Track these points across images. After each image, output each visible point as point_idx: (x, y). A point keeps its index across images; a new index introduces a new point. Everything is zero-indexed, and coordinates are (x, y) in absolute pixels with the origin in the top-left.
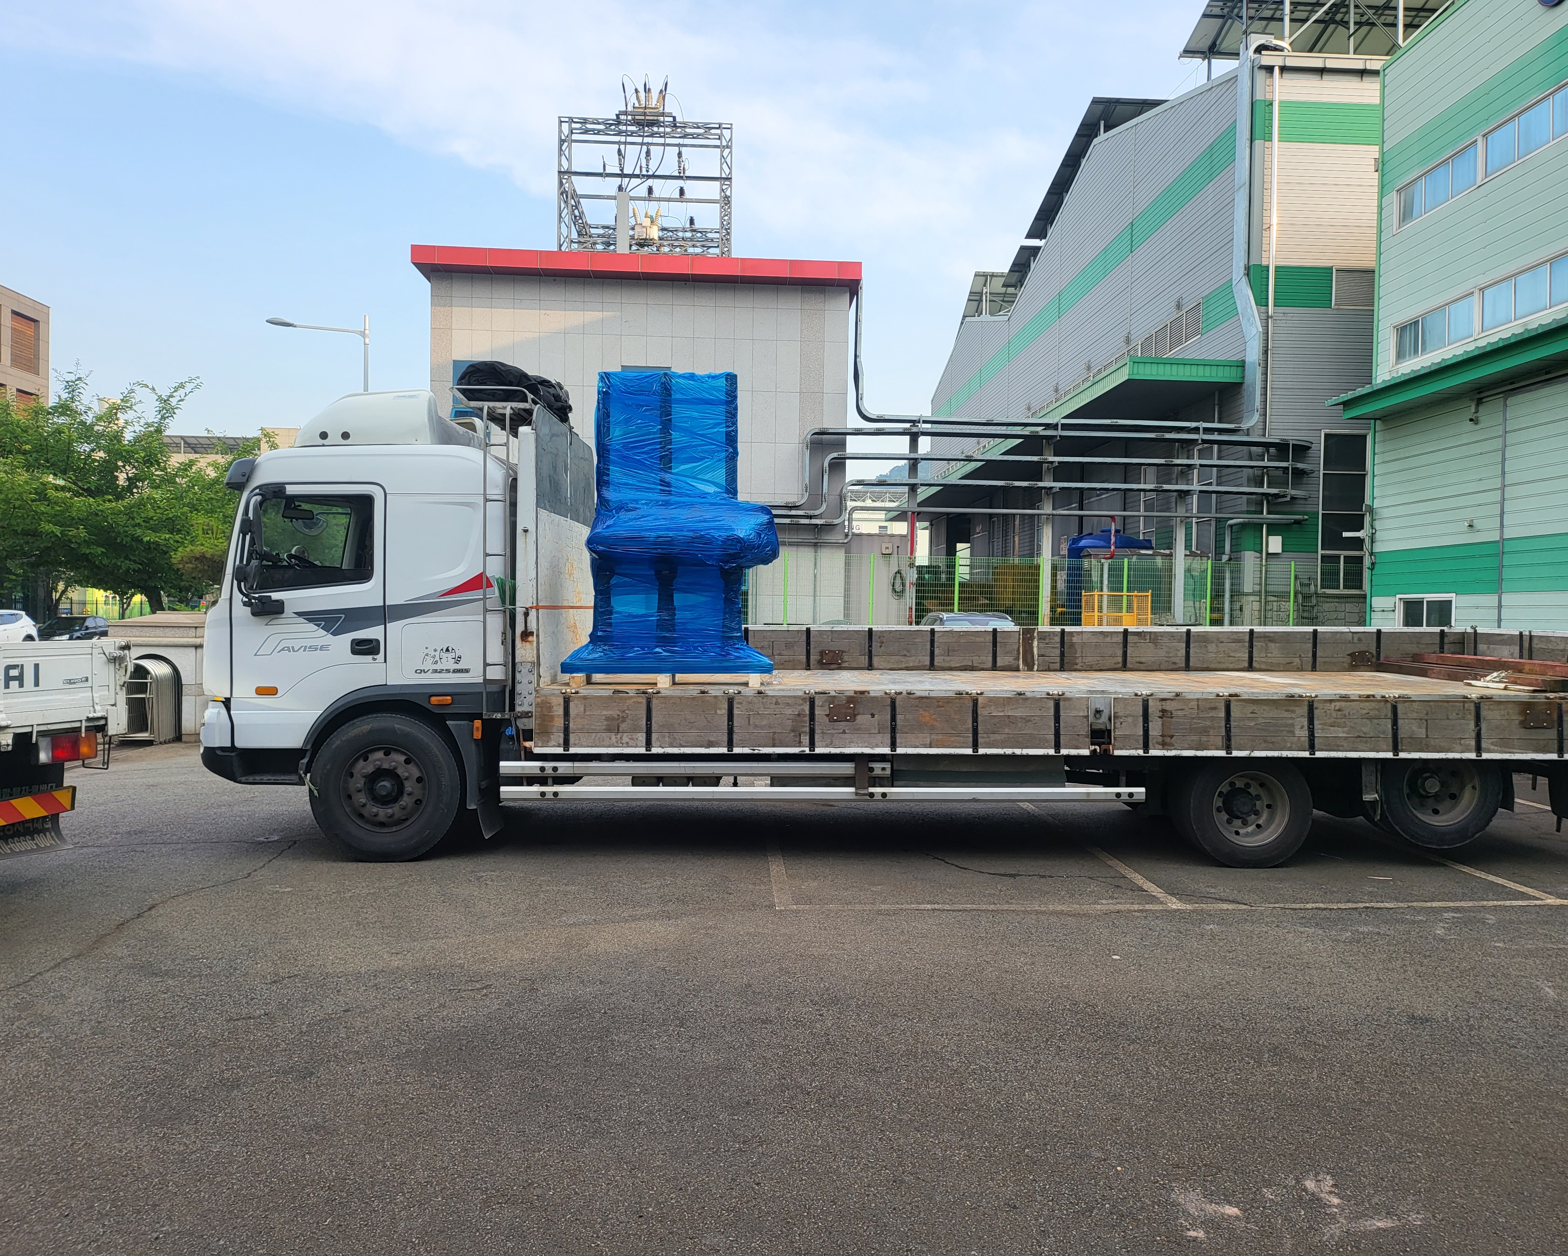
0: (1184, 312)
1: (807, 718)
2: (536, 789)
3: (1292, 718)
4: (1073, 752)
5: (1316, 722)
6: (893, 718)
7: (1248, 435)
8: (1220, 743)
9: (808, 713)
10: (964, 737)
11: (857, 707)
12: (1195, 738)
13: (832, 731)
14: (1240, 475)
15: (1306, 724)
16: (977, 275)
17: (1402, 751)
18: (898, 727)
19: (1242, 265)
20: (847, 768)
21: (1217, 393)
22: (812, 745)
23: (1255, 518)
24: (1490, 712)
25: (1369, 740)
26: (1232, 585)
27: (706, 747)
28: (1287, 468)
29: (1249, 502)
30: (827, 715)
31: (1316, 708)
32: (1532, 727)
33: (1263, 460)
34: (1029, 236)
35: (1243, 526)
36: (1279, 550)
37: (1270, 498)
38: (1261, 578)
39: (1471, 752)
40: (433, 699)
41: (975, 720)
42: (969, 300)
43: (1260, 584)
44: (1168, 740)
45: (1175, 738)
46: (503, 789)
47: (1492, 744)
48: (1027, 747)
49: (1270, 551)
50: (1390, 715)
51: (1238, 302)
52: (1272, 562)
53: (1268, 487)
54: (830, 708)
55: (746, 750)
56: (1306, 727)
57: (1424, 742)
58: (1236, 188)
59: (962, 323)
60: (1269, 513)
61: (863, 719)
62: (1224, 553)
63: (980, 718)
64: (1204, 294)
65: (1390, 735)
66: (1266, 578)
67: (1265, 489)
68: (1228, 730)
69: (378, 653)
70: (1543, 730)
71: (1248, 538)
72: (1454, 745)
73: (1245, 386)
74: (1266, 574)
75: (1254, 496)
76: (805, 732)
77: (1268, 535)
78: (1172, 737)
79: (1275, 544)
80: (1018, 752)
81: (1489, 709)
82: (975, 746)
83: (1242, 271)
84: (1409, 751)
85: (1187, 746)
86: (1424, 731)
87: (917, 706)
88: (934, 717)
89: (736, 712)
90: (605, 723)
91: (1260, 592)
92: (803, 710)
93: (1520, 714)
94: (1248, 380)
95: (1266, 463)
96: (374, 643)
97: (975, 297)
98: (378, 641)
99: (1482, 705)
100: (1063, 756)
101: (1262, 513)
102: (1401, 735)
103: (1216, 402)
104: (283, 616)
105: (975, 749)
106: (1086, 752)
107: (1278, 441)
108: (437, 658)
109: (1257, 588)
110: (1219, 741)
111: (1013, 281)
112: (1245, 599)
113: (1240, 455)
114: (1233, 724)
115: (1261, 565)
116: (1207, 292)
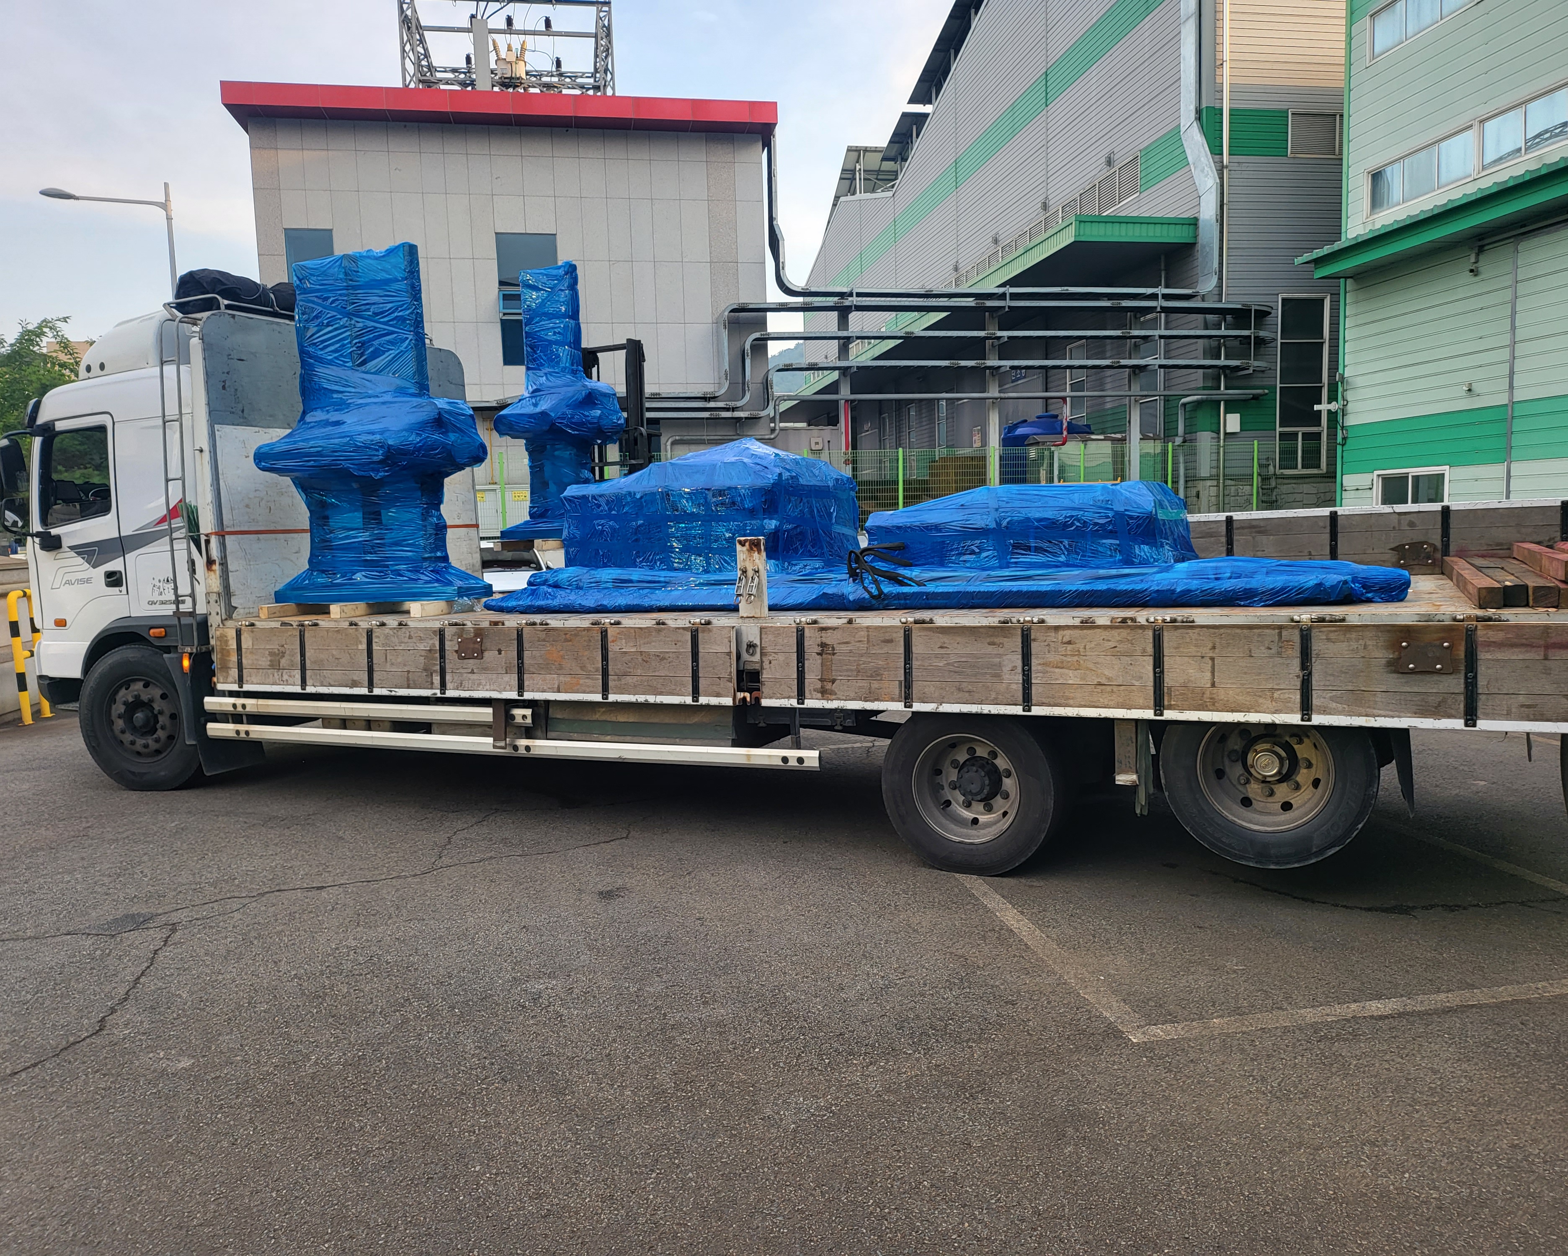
0: (1116, 168)
1: (438, 655)
2: (231, 726)
3: (1000, 656)
4: (714, 701)
5: (1034, 662)
6: (520, 656)
7: (1203, 300)
8: (897, 691)
9: (438, 648)
10: (593, 679)
11: (484, 641)
12: (864, 684)
13: (462, 671)
14: (1193, 347)
15: (1019, 664)
16: (850, 150)
17: (1170, 707)
18: (526, 666)
19: (1193, 107)
20: (486, 714)
21: (1163, 258)
22: (443, 686)
23: (1213, 394)
24: (1330, 645)
25: (1115, 688)
26: (1186, 469)
27: (351, 687)
28: (1250, 336)
29: (1205, 376)
30: (456, 651)
31: (1034, 640)
32: (1413, 672)
33: (1220, 329)
34: (912, 101)
35: (1198, 404)
36: (1237, 429)
37: (1228, 372)
38: (1218, 460)
39: (1292, 711)
40: (152, 631)
41: (605, 658)
42: (841, 179)
43: (1218, 467)
44: (828, 686)
45: (837, 682)
46: (210, 725)
47: (1332, 699)
48: (661, 694)
49: (1228, 431)
50: (1150, 649)
51: (1188, 152)
52: (1231, 442)
53: (1226, 358)
54: (459, 643)
55: (384, 692)
56: (1020, 669)
57: (1207, 695)
58: (1183, 19)
59: (834, 205)
60: (1226, 388)
61: (490, 655)
62: (1177, 435)
63: (611, 655)
64: (1142, 147)
65: (1150, 683)
66: (1224, 460)
67: (1222, 362)
68: (908, 673)
69: (122, 586)
70: (1436, 677)
71: (1203, 417)
72: (1261, 700)
73: (1199, 247)
74: (1224, 455)
75: (1210, 370)
76: (435, 671)
77: (1226, 412)
78: (833, 681)
79: (1233, 422)
80: (651, 699)
81: (1328, 640)
82: (605, 691)
83: (1193, 115)
84: (1182, 709)
85: (852, 695)
86: (1208, 675)
87: (544, 640)
88: (561, 653)
89: (375, 647)
90: (269, 658)
91: (1218, 475)
92: (434, 645)
93: (1387, 648)
94: (1203, 238)
95: (1223, 332)
96: (118, 575)
97: (848, 177)
98: (120, 572)
99: (1315, 633)
100: (701, 705)
101: (1219, 388)
102: (1169, 680)
103: (1163, 267)
104: (62, 550)
105: (605, 695)
106: (728, 701)
107: (1239, 306)
108: (162, 589)
109: (1214, 471)
110: (895, 688)
111: (892, 154)
112: (1200, 485)
113: (1193, 325)
114: (915, 663)
115: (1219, 446)
116: (1146, 144)
